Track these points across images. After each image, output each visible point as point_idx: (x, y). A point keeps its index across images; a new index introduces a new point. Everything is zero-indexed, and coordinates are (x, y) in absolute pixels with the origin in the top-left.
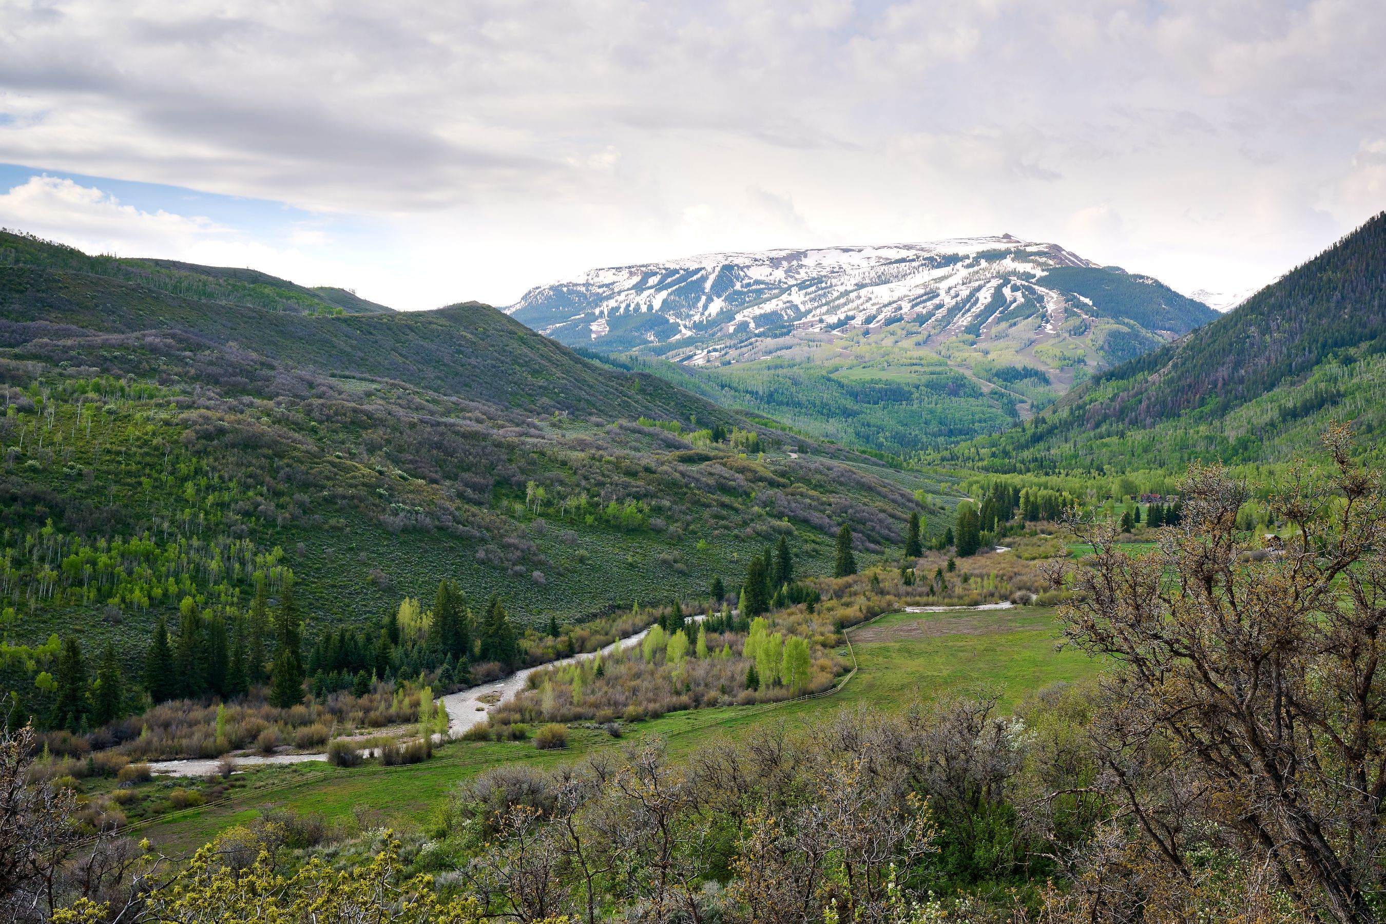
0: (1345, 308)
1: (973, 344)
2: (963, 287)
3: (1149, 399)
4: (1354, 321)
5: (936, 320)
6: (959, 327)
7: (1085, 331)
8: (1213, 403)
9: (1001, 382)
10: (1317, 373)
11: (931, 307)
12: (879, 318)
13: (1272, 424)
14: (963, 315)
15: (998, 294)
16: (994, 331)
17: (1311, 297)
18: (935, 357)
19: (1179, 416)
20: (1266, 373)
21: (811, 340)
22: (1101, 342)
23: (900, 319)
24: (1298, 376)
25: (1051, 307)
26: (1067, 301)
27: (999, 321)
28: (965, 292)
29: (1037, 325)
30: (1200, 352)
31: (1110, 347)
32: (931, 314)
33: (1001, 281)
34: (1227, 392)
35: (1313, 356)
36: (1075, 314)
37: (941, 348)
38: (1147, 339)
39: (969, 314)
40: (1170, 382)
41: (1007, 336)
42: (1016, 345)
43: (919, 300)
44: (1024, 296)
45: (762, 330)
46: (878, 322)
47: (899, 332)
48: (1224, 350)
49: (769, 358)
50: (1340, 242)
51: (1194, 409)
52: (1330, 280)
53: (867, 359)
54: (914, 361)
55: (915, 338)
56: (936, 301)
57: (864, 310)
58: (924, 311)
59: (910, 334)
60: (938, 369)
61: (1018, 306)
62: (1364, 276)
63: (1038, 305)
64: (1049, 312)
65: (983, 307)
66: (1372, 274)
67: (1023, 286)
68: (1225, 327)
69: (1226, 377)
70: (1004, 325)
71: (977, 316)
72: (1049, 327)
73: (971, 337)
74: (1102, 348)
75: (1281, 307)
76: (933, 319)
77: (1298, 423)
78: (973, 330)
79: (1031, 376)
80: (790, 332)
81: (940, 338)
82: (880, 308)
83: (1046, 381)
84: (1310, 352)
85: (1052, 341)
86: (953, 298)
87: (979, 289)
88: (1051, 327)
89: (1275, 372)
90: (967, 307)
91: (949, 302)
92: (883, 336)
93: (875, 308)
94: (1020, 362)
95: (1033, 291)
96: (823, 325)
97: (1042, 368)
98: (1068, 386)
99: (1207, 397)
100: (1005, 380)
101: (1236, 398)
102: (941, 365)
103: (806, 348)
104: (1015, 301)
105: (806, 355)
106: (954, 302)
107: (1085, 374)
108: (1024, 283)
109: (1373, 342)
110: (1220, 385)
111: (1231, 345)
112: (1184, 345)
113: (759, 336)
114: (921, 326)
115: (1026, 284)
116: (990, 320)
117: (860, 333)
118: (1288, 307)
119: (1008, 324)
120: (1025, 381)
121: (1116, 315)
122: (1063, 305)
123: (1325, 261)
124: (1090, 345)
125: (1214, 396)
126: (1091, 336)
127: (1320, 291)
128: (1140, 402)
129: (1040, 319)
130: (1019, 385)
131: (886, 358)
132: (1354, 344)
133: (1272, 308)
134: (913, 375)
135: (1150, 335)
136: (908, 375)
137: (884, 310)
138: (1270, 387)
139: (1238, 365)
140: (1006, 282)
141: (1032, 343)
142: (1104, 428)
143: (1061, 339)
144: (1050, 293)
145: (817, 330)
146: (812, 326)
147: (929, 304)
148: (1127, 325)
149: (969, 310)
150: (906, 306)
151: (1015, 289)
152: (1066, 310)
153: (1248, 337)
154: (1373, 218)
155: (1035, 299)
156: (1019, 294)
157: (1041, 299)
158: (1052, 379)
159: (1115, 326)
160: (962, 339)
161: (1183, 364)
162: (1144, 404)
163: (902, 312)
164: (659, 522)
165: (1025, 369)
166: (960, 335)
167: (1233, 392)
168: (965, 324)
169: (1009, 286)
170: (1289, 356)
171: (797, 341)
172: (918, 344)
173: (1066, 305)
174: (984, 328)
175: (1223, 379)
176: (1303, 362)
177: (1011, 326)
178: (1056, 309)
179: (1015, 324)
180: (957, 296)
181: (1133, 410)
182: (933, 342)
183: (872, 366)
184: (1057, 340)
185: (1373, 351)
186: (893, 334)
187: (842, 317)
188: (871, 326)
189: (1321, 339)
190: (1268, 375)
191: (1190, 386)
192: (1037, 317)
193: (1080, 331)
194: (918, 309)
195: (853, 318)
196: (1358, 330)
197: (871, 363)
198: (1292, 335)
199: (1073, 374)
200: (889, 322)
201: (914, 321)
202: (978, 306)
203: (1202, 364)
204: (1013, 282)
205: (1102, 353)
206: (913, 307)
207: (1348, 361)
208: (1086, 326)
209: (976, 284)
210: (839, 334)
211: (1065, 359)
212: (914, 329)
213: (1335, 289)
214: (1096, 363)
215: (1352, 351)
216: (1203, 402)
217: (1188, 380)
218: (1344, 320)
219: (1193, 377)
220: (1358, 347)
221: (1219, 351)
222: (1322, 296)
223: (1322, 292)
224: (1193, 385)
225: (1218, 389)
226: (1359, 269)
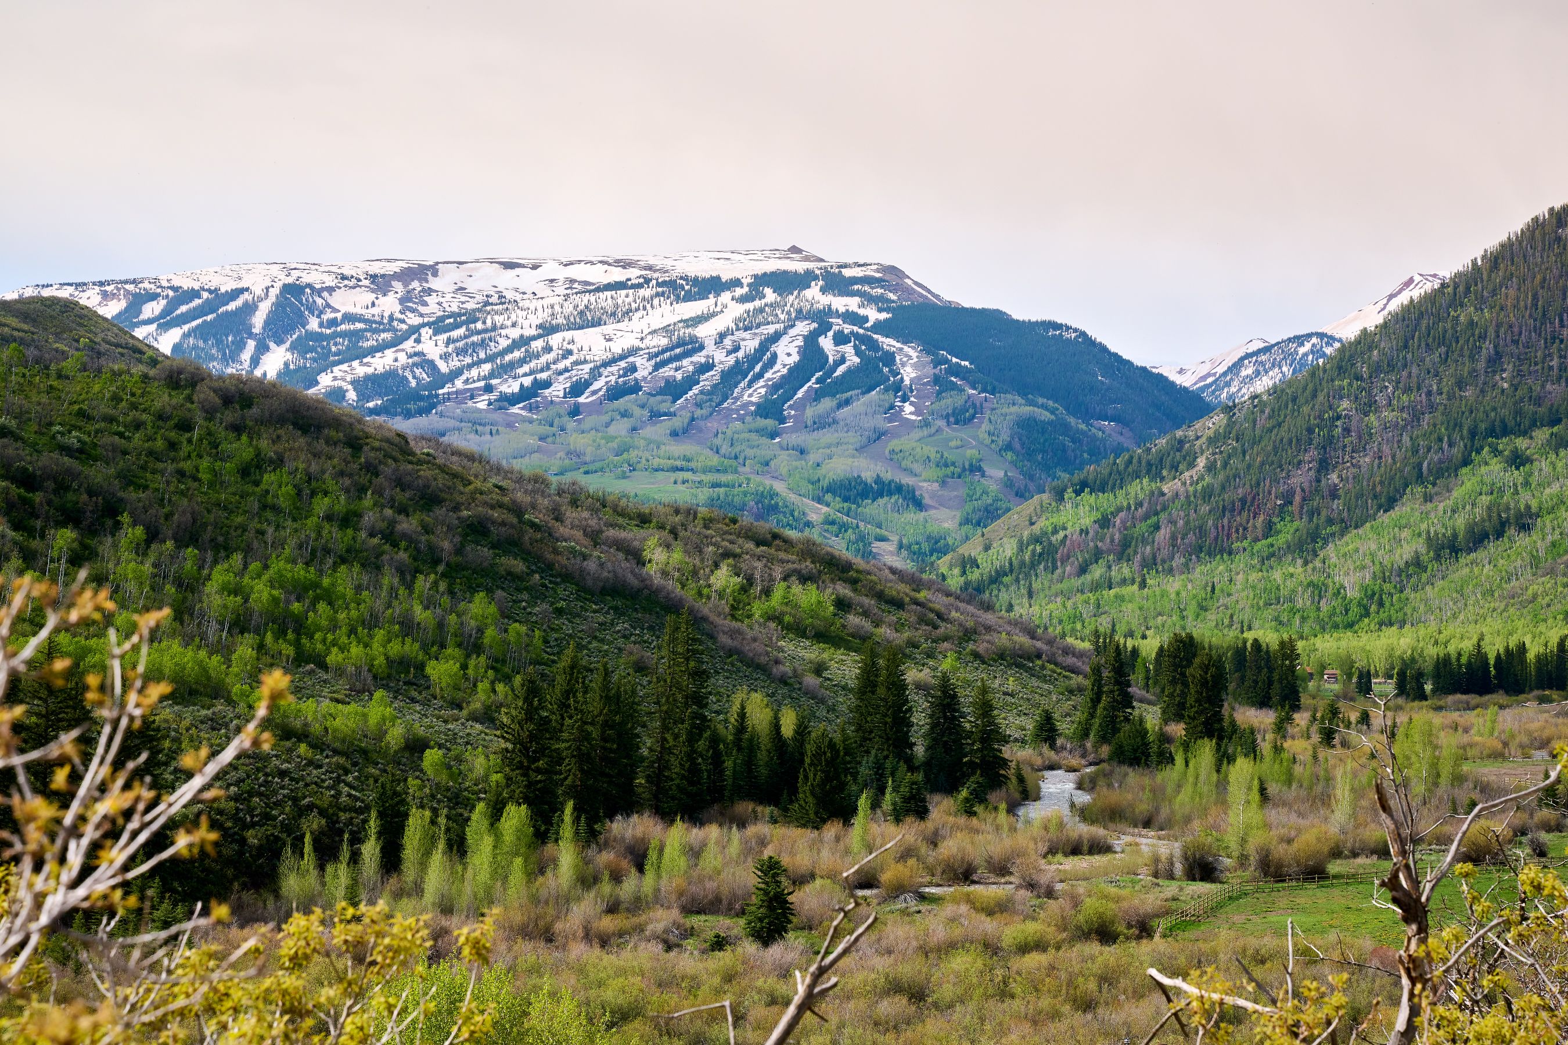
0: (1503, 370)
1: (773, 435)
2: (746, 335)
3: (1172, 522)
4: (1519, 393)
5: (702, 392)
6: (745, 405)
7: (973, 417)
8: (1287, 532)
9: (837, 503)
10: (1467, 483)
11: (691, 368)
12: (596, 385)
13: (1417, 563)
14: (750, 385)
15: (810, 347)
16: (810, 412)
17: (1443, 349)
18: (715, 460)
19: (1230, 553)
20: (1378, 479)
21: (476, 423)
22: (1005, 437)
23: (636, 388)
24: (1434, 484)
25: (908, 374)
26: (937, 363)
27: (817, 396)
28: (750, 344)
29: (887, 405)
30: (1255, 442)
31: (1023, 444)
32: (691, 381)
33: (815, 325)
34: (1311, 514)
35: (1457, 452)
36: (954, 387)
37: (718, 441)
38: (1083, 433)
39: (761, 383)
40: (1207, 494)
41: (835, 422)
42: (853, 439)
43: (667, 355)
44: (858, 353)
45: (379, 402)
46: (594, 393)
47: (637, 412)
48: (1298, 440)
50: (1484, 257)
51: (1256, 540)
52: (1471, 324)
53: (588, 459)
54: (679, 463)
55: (666, 425)
56: (699, 358)
57: (566, 370)
58: (679, 376)
59: (655, 415)
60: (724, 478)
61: (849, 371)
62: (1531, 316)
63: (886, 370)
64: (907, 382)
65: (785, 371)
66: (1544, 315)
67: (856, 336)
68: (1294, 399)
69: (1306, 485)
70: (827, 403)
71: (775, 387)
72: (908, 408)
73: (770, 423)
74: (1008, 447)
75: (1391, 367)
76: (696, 390)
77: (1462, 561)
78: (770, 409)
79: (890, 494)
80: (434, 406)
81: (712, 425)
82: (597, 368)
83: (919, 505)
84: (1451, 445)
85: (917, 434)
86: (729, 353)
87: (776, 337)
88: (912, 409)
89: (1392, 478)
90: (757, 368)
91: (723, 360)
92: (606, 418)
93: (587, 368)
94: (868, 470)
95: (874, 346)
96: (493, 396)
97: (907, 480)
98: (958, 515)
99: (1275, 519)
100: (846, 499)
101: (1330, 522)
102: (725, 471)
103: (472, 436)
104: (843, 360)
106: (731, 360)
107: (985, 492)
108: (855, 329)
109: (1555, 429)
110: (1298, 498)
111: (1310, 431)
112: (1211, 433)
113: (378, 414)
114: (674, 401)
115: (861, 331)
116: (800, 394)
117: (562, 412)
118: (1405, 366)
119: (835, 402)
120: (881, 501)
121: (1025, 390)
122: (930, 370)
123: (1461, 289)
124: (988, 441)
125: (1288, 518)
126: (985, 426)
127: (1457, 342)
128: (1157, 527)
129: (891, 393)
130: (872, 508)
131: (625, 456)
132: (1525, 433)
133: (1376, 370)
134: (681, 487)
135: (1083, 427)
136: (671, 487)
137: (605, 372)
138: (1390, 504)
139: (1324, 466)
140: (824, 328)
141: (879, 435)
142: (1097, 572)
143: (933, 430)
144: (906, 348)
145: (482, 405)
146: (472, 397)
147: (685, 362)
148: (1043, 407)
149: (760, 376)
150: (644, 367)
151: (840, 339)
152: (936, 380)
153: (1339, 418)
154: (1536, 220)
155: (880, 359)
156: (848, 349)
157: (889, 358)
158: (927, 501)
159: (1026, 410)
160: (753, 426)
161: (1225, 465)
162: (1163, 534)
163: (638, 375)
165: (878, 480)
166: (748, 419)
167: (1324, 513)
168: (754, 399)
169: (830, 334)
170: (1415, 451)
171: (452, 423)
172: (674, 434)
173: (937, 371)
174: (791, 407)
175: (1303, 490)
176: (1441, 461)
177: (840, 406)
178: (918, 378)
179: (847, 402)
180: (736, 349)
181: (1144, 541)
182: (700, 431)
183: (602, 470)
184: (925, 432)
185: (1561, 444)
186: (625, 414)
187: (527, 381)
188: (582, 400)
189: (1467, 423)
190: (1381, 483)
191: (1243, 501)
192: (886, 390)
193: (962, 417)
194: (667, 371)
195: (547, 384)
196: (1529, 408)
197: (598, 465)
198: (1416, 417)
199: (963, 491)
200: (615, 393)
201: (661, 392)
202: (776, 368)
203: (1263, 464)
204: (836, 328)
205: (1009, 455)
206: (657, 367)
207: (1518, 460)
208: (974, 406)
209: (771, 329)
210: (524, 413)
211: (946, 465)
212: (664, 407)
213: (1483, 337)
214: (1001, 474)
215: (1521, 443)
216: (1269, 530)
217: (1240, 491)
218: (1503, 391)
219: (1247, 486)
220: (1531, 438)
221: (1290, 442)
222: (1462, 349)
223: (1461, 342)
224: (1249, 499)
225: (1295, 508)
226: (1522, 304)
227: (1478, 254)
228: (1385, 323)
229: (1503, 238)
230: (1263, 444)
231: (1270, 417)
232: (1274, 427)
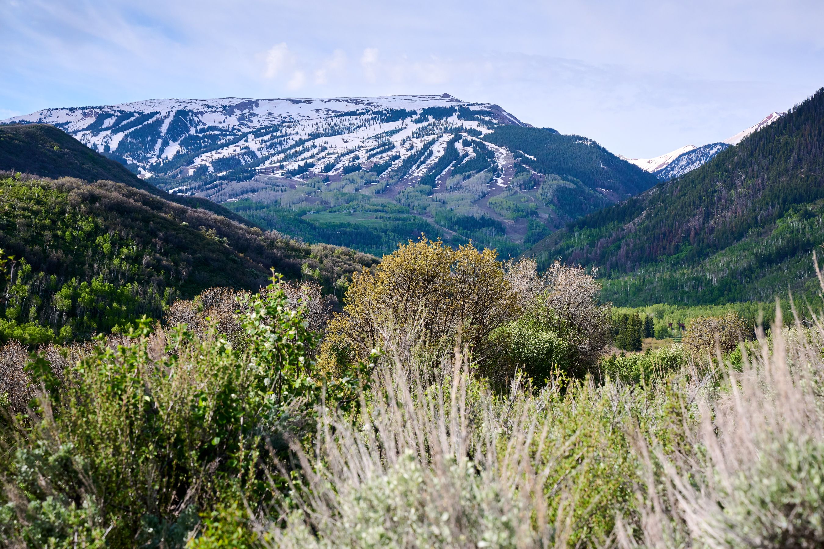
0: (802, 168)
1: (429, 194)
2: (417, 141)
3: (627, 245)
4: (810, 180)
5: (393, 170)
6: (415, 178)
7: (534, 186)
8: (687, 250)
9: (461, 230)
10: (780, 227)
11: (388, 158)
12: (338, 166)
13: (750, 269)
14: (418, 167)
15: (450, 148)
16: (449, 182)
17: (771, 156)
18: (398, 206)
19: (656, 261)
20: (734, 224)
21: (274, 185)
22: (550, 196)
23: (359, 168)
24: (763, 227)
25: (501, 163)
26: (516, 157)
27: (453, 173)
28: (419, 145)
29: (489, 179)
30: (672, 203)
31: (559, 201)
32: (387, 165)
33: (453, 136)
34: (699, 241)
35: (776, 210)
36: (524, 169)
37: (400, 196)
38: (592, 195)
39: (424, 166)
40: (647, 229)
42: (470, 196)
43: (375, 151)
44: (475, 151)
45: (225, 173)
46: (337, 170)
47: (359, 181)
48: (694, 203)
49: (236, 200)
50: (794, 109)
51: (669, 255)
52: (787, 143)
53: (332, 205)
54: (378, 208)
55: (374, 187)
56: (392, 153)
57: (323, 158)
58: (381, 162)
59: (368, 183)
60: (402, 216)
61: (470, 161)
62: (817, 140)
63: (489, 160)
64: (500, 167)
65: (436, 160)
67: (474, 142)
68: (693, 182)
69: (697, 227)
70: (458, 177)
71: (431, 169)
72: (500, 181)
73: (427, 187)
74: (551, 202)
75: (744, 166)
76: (390, 169)
77: (773, 268)
78: (428, 180)
79: (488, 226)
80: (253, 176)
81: (398, 188)
82: (338, 157)
83: (503, 232)
84: (773, 206)
85: (504, 194)
86: (408, 150)
87: (432, 142)
88: (502, 181)
89: (742, 223)
90: (422, 159)
91: (405, 154)
92: (343, 184)
93: (333, 157)
94: (477, 212)
95: (484, 147)
96: (284, 171)
97: (499, 219)
98: (524, 237)
99: (680, 244)
100: (465, 228)
101: (709, 246)
102: (403, 213)
103: (272, 192)
104: (467, 155)
105: (273, 198)
106: (409, 154)
107: (538, 226)
108: (474, 138)
110: (692, 233)
111: (700, 198)
112: (651, 198)
113: (224, 180)
114: (378, 175)
115: (477, 140)
116: (444, 172)
117: (320, 180)
118: (751, 165)
119: (462, 177)
120: (484, 229)
121: (562, 172)
122: (512, 161)
123: (781, 125)
124: (541, 199)
125: (687, 244)
126: (540, 190)
127: (779, 153)
128: (619, 247)
129: (491, 173)
130: (479, 233)
131: (351, 203)
132: (812, 201)
133: (736, 166)
134: (379, 221)
135: (592, 192)
136: (374, 221)
137: (343, 159)
138: (740, 237)
139: (708, 216)
140: (458, 138)
141: (485, 195)
143: (513, 192)
144: (500, 149)
145: (278, 176)
146: (273, 171)
147: (385, 155)
148: (572, 181)
149: (424, 162)
150: (363, 156)
151: (466, 144)
152: (515, 166)
153: (715, 191)
155: (486, 154)
156: (470, 149)
157: (491, 154)
158: (508, 229)
159: (562, 183)
160: (419, 189)
161: (656, 215)
162: (623, 250)
163: (360, 161)
165: (482, 218)
166: (417, 185)
167: (705, 241)
168: (420, 175)
169: (461, 141)
170: (754, 210)
171: (261, 185)
172: (378, 192)
173: (516, 161)
174: (439, 179)
175: (695, 229)
176: (767, 215)
177: (464, 179)
178: (506, 165)
179: (468, 177)
180: (412, 148)
181: (612, 254)
182: (391, 191)
183: (339, 211)
184: (509, 193)
186: (352, 182)
187: (302, 163)
188: (330, 173)
189: (782, 196)
190: (736, 226)
191: (664, 234)
192: (489, 171)
193: (530, 185)
194: (375, 159)
195: (312, 165)
196: (814, 188)
197: (337, 208)
198: (756, 191)
199: (526, 225)
200: (348, 170)
201: (372, 170)
202: (432, 159)
203: (675, 215)
204: (464, 138)
205: (551, 207)
206: (370, 157)
207: (807, 215)
208: (535, 181)
209: (430, 138)
210: (300, 180)
211: (519, 211)
212: (373, 178)
213: (792, 151)
214: (547, 216)
215: (810, 207)
216: (677, 249)
217: (663, 229)
218: (801, 178)
219: (667, 227)
220: (815, 204)
221: (690, 203)
222: (781, 156)
223: (781, 153)
224: (667, 233)
225: (691, 238)
226: (813, 134)
228: (742, 142)
229: (805, 99)
230: (676, 204)
231: (680, 191)
232: (682, 196)
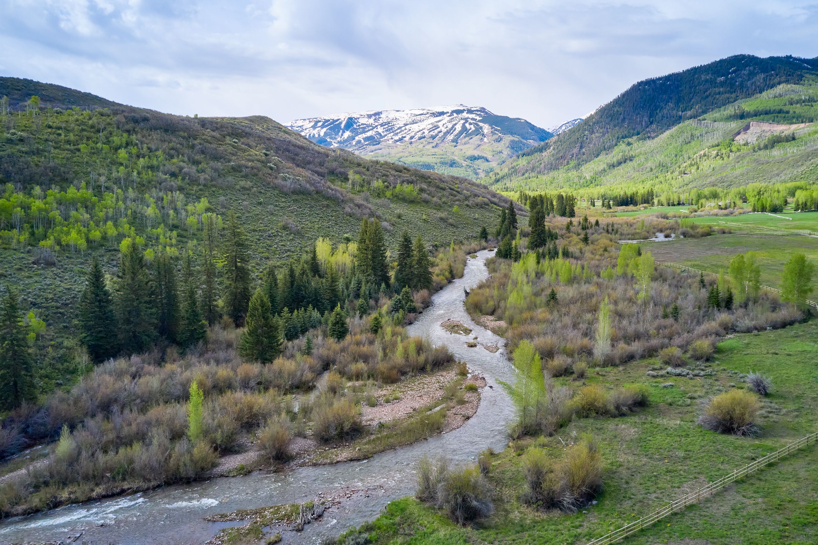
0: (625, 122)
1: (455, 146)
2: (449, 124)
3: (545, 162)
5: (439, 137)
6: (449, 140)
8: (572, 164)
9: (469, 161)
10: (616, 150)
11: (437, 132)
12: (416, 137)
13: (604, 170)
14: (450, 135)
15: (464, 126)
16: (463, 141)
17: (611, 118)
18: (442, 153)
19: (559, 169)
21: (389, 146)
22: (507, 145)
23: (424, 137)
24: (608, 151)
25: (486, 131)
26: (492, 128)
27: (465, 137)
28: (450, 126)
29: (481, 138)
30: (564, 142)
31: (512, 146)
32: (437, 135)
33: (465, 121)
34: (578, 159)
35: (614, 143)
36: (496, 134)
37: (443, 148)
39: (453, 135)
40: (553, 155)
41: (469, 143)
42: (473, 147)
43: (432, 129)
44: (474, 127)
45: (368, 143)
46: (415, 139)
47: (425, 142)
48: (575, 142)
49: (373, 153)
50: (621, 95)
51: (565, 166)
52: (618, 111)
53: (413, 153)
54: (433, 154)
55: (431, 145)
56: (439, 130)
57: (409, 134)
58: (434, 134)
59: (429, 143)
60: (443, 157)
61: (472, 131)
62: (632, 109)
63: (480, 130)
64: (485, 133)
65: (458, 132)
66: (636, 108)
67: (474, 123)
70: (467, 139)
71: (456, 136)
72: (485, 139)
73: (454, 144)
75: (598, 123)
78: (455, 141)
79: (481, 159)
80: (379, 143)
81: (441, 145)
82: (416, 133)
83: (487, 161)
85: (487, 145)
86: (445, 128)
87: (456, 124)
88: (487, 139)
89: (598, 150)
91: (444, 130)
92: (418, 144)
93: (414, 133)
94: (476, 153)
95: (478, 125)
96: (393, 140)
97: (485, 155)
98: (497, 163)
99: (569, 161)
100: (471, 160)
101: (583, 161)
102: (444, 155)
103: (388, 149)
104: (471, 129)
105: (388, 152)
106: (446, 130)
107: (503, 157)
108: (474, 121)
109: (638, 136)
110: (575, 156)
111: (578, 139)
112: (554, 141)
113: (367, 145)
114: (433, 140)
116: (461, 137)
117: (408, 143)
118: (601, 122)
120: (479, 160)
121: (512, 134)
122: (490, 130)
123: (615, 103)
124: (504, 146)
125: (572, 160)
126: (503, 142)
129: (482, 136)
130: (477, 162)
131: (421, 153)
133: (594, 123)
134: (434, 159)
135: (525, 142)
136: (432, 159)
137: (418, 134)
138: (598, 156)
139: (581, 147)
140: (467, 121)
141: (479, 146)
142: (527, 175)
143: (491, 144)
144: (485, 125)
145: (391, 142)
146: (389, 141)
147: (435, 131)
148: (516, 138)
149: (452, 133)
150: (426, 132)
151: (470, 124)
152: (492, 132)
153: (585, 135)
154: (634, 85)
155: (479, 128)
156: (472, 126)
157: (481, 128)
158: (490, 160)
159: (512, 138)
160: (451, 145)
161: (557, 148)
162: (542, 165)
163: (425, 134)
164: (425, 196)
165: (478, 156)
166: (450, 143)
167: (581, 159)
168: (451, 138)
169: (468, 123)
170: (604, 143)
171: (383, 146)
172: (433, 147)
173: (492, 130)
174: (459, 140)
175: (576, 153)
176: (610, 145)
177: (470, 139)
178: (488, 132)
179: (472, 138)
180: (447, 127)
181: (538, 167)
182: (439, 146)
183: (416, 156)
184: (489, 144)
185: (640, 139)
186: (422, 143)
187: (400, 137)
188: (413, 140)
189: (616, 136)
190: (595, 151)
191: (562, 157)
192: (480, 135)
193: (499, 140)
194: (431, 133)
195: (405, 137)
196: (632, 131)
198: (604, 135)
199: (498, 157)
200: (420, 138)
201: (430, 138)
202: (456, 131)
203: (566, 148)
204: (469, 121)
205: (508, 149)
206: (429, 132)
207: (629, 144)
208: (501, 138)
209: (454, 122)
210: (400, 144)
211: (494, 152)
212: (431, 141)
213: (620, 114)
214: (507, 153)
215: (630, 140)
216: (568, 163)
217: (561, 154)
219: (563, 153)
220: (632, 138)
221: (573, 142)
222: (615, 117)
225: (574, 158)
226: (630, 106)
227: (619, 94)
229: (626, 90)
230: (567, 143)
231: (568, 136)
232: (569, 138)
